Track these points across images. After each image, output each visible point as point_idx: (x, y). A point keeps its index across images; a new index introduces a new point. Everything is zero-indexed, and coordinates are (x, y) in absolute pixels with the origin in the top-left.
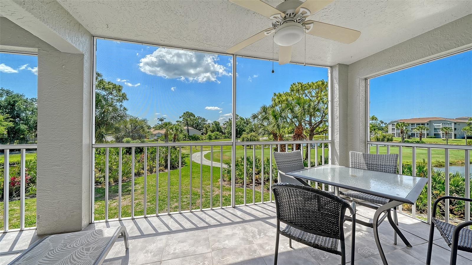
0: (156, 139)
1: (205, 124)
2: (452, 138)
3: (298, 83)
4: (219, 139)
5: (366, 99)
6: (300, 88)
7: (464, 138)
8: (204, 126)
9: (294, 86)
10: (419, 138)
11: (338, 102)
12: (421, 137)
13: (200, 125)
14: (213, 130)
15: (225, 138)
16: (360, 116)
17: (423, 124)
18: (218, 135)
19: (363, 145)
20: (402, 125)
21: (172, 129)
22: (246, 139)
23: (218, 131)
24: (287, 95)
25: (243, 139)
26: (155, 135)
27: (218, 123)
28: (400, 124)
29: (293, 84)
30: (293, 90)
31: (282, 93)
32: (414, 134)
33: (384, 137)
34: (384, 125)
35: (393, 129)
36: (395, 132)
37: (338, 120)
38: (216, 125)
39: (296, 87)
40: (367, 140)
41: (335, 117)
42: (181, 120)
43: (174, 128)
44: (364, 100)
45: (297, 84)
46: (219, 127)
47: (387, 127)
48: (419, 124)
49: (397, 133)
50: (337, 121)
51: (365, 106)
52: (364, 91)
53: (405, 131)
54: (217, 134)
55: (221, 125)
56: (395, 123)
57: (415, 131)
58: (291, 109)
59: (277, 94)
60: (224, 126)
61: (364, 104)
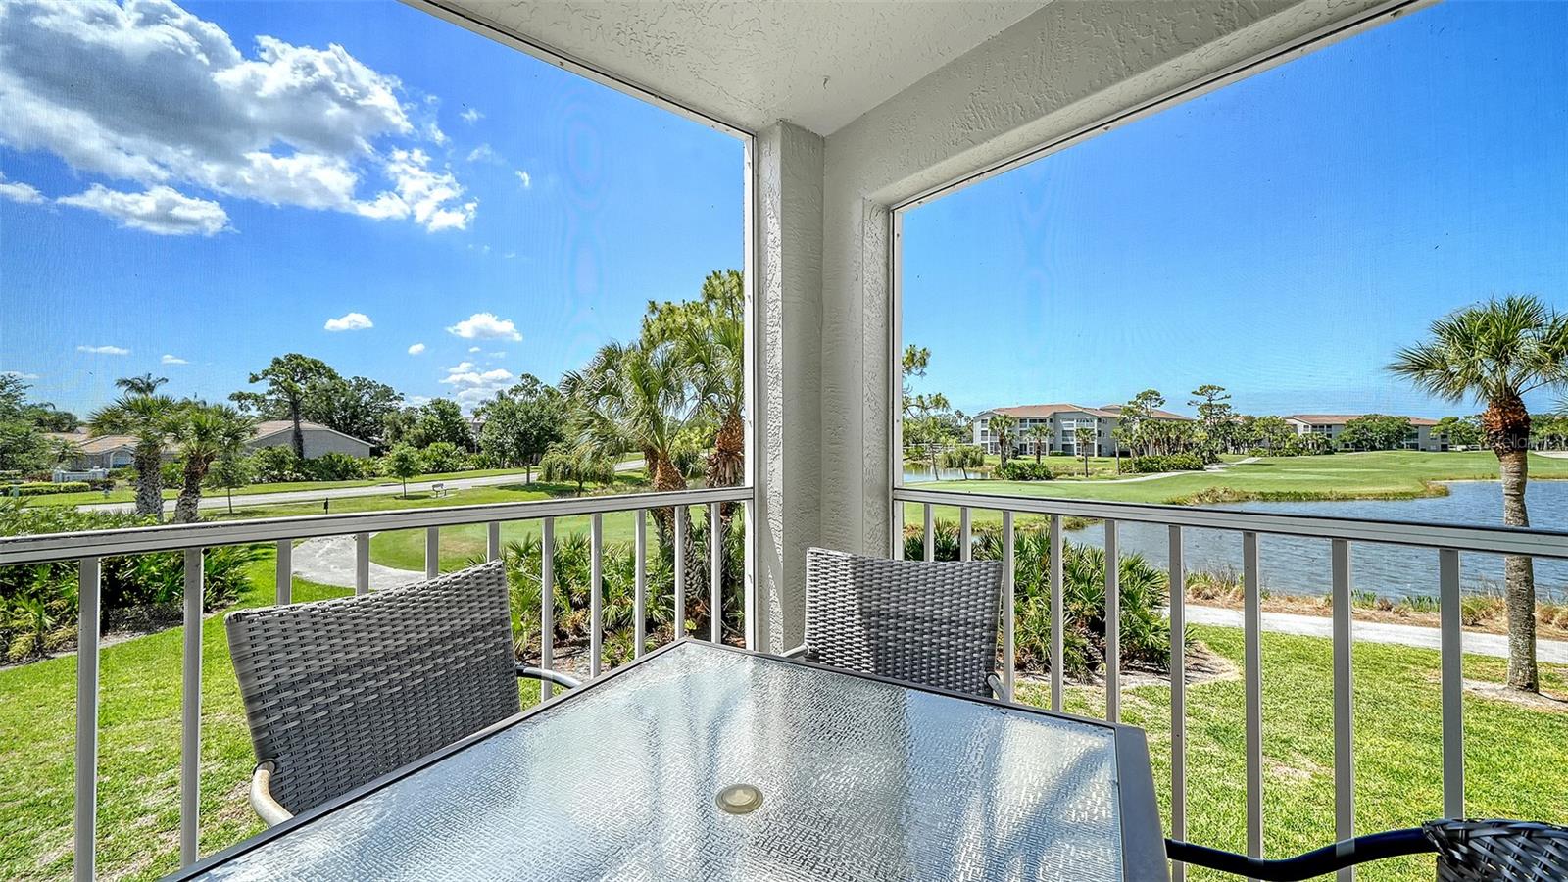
0: (100, 478)
1: (390, 410)
2: (1093, 455)
3: (731, 274)
4: (453, 471)
5: (888, 298)
6: (735, 291)
7: (1115, 456)
8: (387, 417)
9: (716, 283)
10: (1035, 457)
11: (780, 303)
12: (1039, 453)
13: (368, 414)
14: (427, 435)
15: (482, 468)
16: (866, 374)
17: (1041, 421)
18: (448, 456)
19: (879, 504)
20: (1001, 422)
21: (174, 428)
22: (560, 469)
23: (451, 439)
24: (694, 310)
25: (550, 469)
26: (100, 460)
27: (453, 405)
28: (998, 419)
29: (712, 275)
30: (714, 297)
31: (677, 303)
32: (1026, 445)
33: (966, 455)
34: (963, 423)
35: (984, 433)
36: (988, 442)
37: (780, 389)
38: (443, 414)
39: (723, 284)
40: (891, 481)
41: (770, 377)
42: (262, 388)
43: (191, 426)
44: (880, 300)
45: (725, 274)
46: (456, 423)
47: (970, 427)
48: (1035, 421)
49: (991, 444)
50: (775, 394)
51: (884, 330)
52: (882, 261)
53: (1008, 439)
54: (444, 451)
55: (466, 414)
56: (989, 419)
57: (1027, 439)
58: (702, 362)
59: (661, 304)
60: (476, 421)
61: (881, 321)
